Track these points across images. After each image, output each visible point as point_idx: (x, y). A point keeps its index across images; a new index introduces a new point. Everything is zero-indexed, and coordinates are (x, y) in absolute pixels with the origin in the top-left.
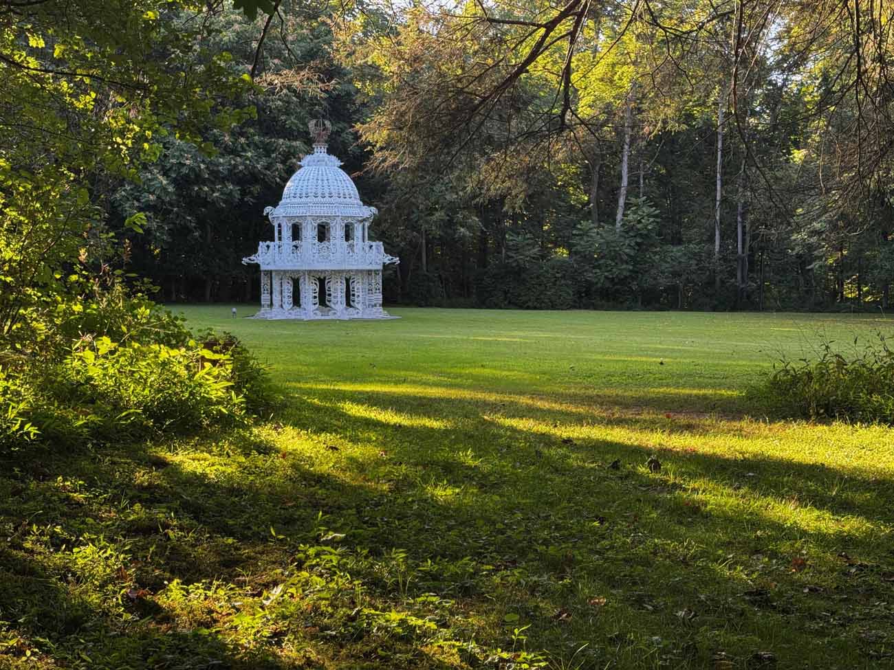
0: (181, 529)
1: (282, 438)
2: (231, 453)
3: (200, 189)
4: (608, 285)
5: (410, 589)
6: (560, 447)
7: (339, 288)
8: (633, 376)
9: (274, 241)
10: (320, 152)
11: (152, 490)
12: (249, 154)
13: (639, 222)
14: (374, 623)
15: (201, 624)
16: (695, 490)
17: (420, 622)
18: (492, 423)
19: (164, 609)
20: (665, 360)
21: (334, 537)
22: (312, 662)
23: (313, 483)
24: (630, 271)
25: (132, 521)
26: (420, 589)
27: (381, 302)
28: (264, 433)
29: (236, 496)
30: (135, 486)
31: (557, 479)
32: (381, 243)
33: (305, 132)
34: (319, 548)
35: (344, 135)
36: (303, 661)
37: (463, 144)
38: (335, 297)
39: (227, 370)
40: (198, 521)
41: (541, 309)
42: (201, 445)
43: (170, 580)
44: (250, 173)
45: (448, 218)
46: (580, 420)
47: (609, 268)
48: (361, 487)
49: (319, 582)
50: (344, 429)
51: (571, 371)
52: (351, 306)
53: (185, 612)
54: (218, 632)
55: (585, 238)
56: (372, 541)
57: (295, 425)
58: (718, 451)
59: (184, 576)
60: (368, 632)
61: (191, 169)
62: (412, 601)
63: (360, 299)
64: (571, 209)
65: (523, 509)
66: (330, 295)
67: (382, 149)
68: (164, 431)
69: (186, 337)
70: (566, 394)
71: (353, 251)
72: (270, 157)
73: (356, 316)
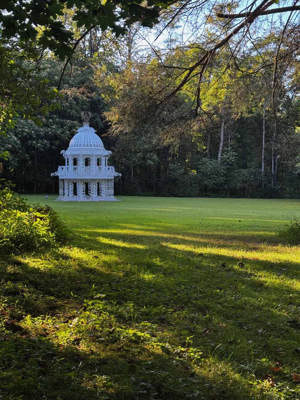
0: (30, 293)
1: (73, 252)
2: (50, 259)
3: (32, 142)
4: (214, 186)
5: (137, 320)
6: (198, 257)
7: (94, 187)
8: (228, 227)
9: (65, 165)
10: (86, 126)
11: (15, 275)
12: (54, 127)
13: (228, 158)
14: (121, 335)
15: (41, 335)
16: (261, 276)
17: (143, 334)
18: (166, 247)
19: (23, 328)
20: (241, 220)
21: (100, 296)
22: (94, 352)
23: (88, 272)
24: (224, 180)
25: (7, 289)
26: (141, 320)
27: (113, 193)
28: (65, 250)
29: (54, 278)
30: (7, 273)
31: (199, 271)
32: (114, 167)
33: (79, 117)
34: (94, 301)
35: (97, 119)
36: (90, 351)
37: (152, 122)
38: (92, 191)
39: (47, 222)
40: (37, 289)
41: (185, 197)
42: (36, 255)
43: (26, 316)
44: (54, 135)
45: (143, 156)
46: (205, 245)
47: (215, 179)
48: (110, 274)
49: (94, 317)
50: (101, 249)
51: (199, 224)
52: (100, 195)
53: (34, 330)
54: (49, 339)
55: (204, 166)
56: (117, 299)
57: (78, 247)
58: (269, 259)
59: (32, 313)
60: (119, 339)
61: (28, 133)
62: (138, 325)
63: (104, 192)
64: (198, 152)
65: (184, 284)
66: (90, 190)
67: (115, 124)
68: (19, 249)
69: (27, 207)
70: (198, 234)
71: (101, 171)
72: (63, 128)
73: (102, 200)
